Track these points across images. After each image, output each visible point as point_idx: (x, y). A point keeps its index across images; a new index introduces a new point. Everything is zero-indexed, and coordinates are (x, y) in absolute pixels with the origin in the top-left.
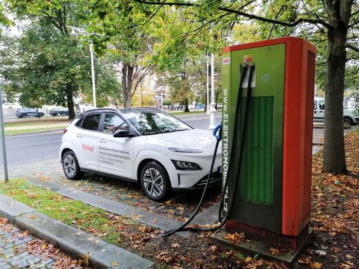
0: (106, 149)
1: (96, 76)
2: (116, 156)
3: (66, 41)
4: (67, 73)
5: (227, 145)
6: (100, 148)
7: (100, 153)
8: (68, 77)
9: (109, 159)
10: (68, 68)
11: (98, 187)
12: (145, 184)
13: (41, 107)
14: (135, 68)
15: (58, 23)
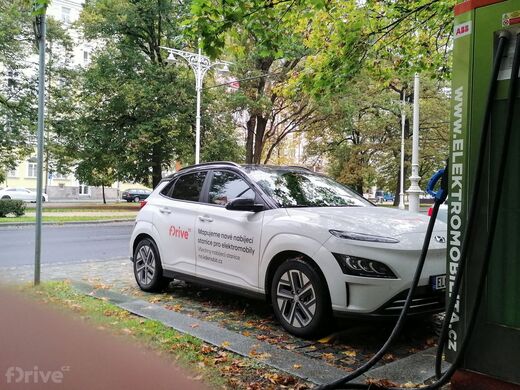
0: (211, 234)
1: (202, 134)
2: (228, 247)
3: (159, 74)
4: (156, 126)
5: (459, 204)
6: (200, 232)
7: (200, 241)
8: (156, 134)
9: (216, 253)
10: (158, 119)
11: (193, 306)
12: (280, 302)
13: (109, 185)
14: (269, 121)
15: (147, 45)
